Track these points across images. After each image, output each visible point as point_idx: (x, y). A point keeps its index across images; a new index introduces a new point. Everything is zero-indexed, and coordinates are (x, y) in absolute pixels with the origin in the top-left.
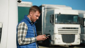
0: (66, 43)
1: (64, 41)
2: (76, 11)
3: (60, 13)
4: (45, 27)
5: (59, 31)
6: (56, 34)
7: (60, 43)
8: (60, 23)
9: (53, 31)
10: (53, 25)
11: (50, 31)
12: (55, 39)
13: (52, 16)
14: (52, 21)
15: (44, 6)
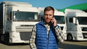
0: (25, 40)
1: (22, 39)
2: (36, 9)
3: (18, 11)
4: (6, 24)
5: (16, 28)
6: (14, 31)
7: (18, 40)
8: (18, 21)
9: (11, 28)
10: (11, 22)
11: (9, 29)
12: (12, 37)
13: (10, 13)
14: (9, 19)
15: (5, 3)
